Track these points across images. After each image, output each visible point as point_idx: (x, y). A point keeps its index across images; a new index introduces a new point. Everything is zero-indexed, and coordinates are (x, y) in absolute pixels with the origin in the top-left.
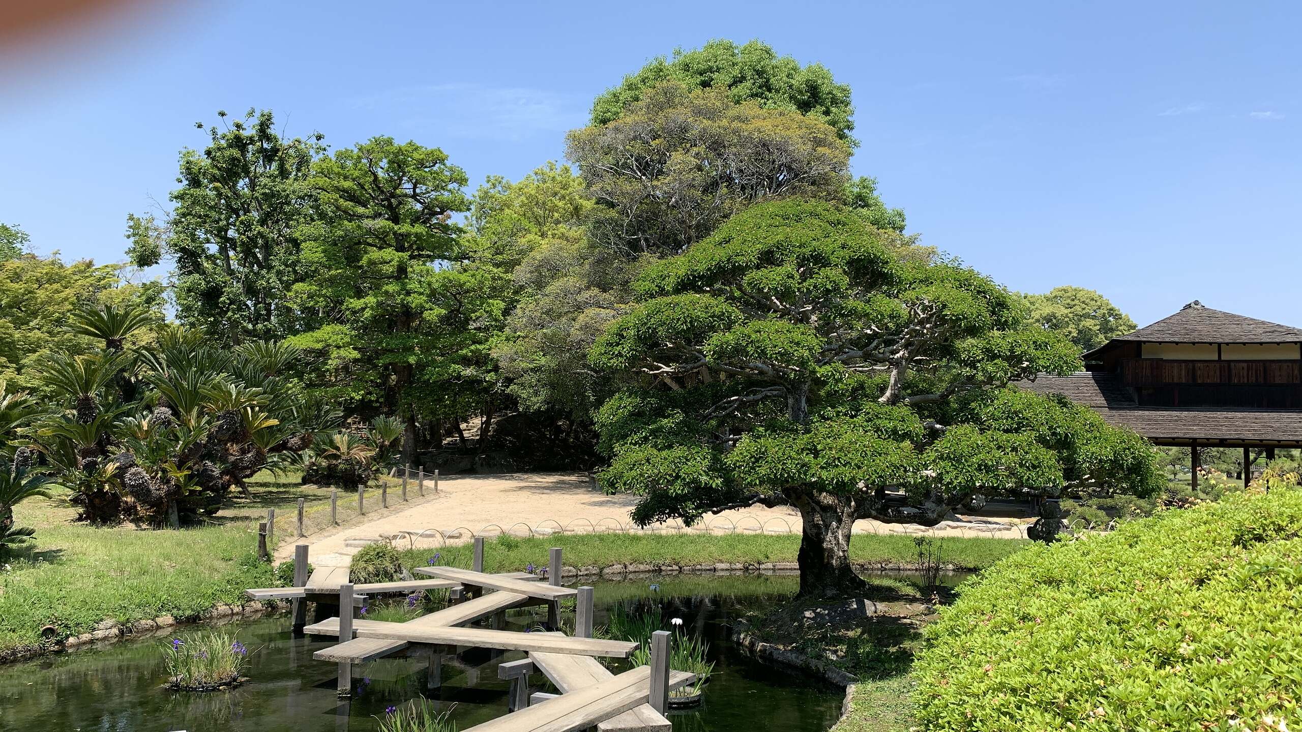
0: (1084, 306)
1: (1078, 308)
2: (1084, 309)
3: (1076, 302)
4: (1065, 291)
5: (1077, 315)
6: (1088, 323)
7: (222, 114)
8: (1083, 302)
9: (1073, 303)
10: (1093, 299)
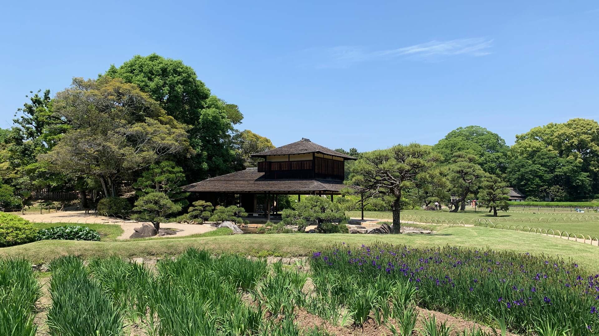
0: (583, 128)
1: (579, 130)
2: (582, 130)
3: (579, 126)
4: (574, 121)
5: (578, 133)
6: (583, 137)
7: (31, 92)
8: (582, 126)
9: (577, 127)
10: (588, 124)
